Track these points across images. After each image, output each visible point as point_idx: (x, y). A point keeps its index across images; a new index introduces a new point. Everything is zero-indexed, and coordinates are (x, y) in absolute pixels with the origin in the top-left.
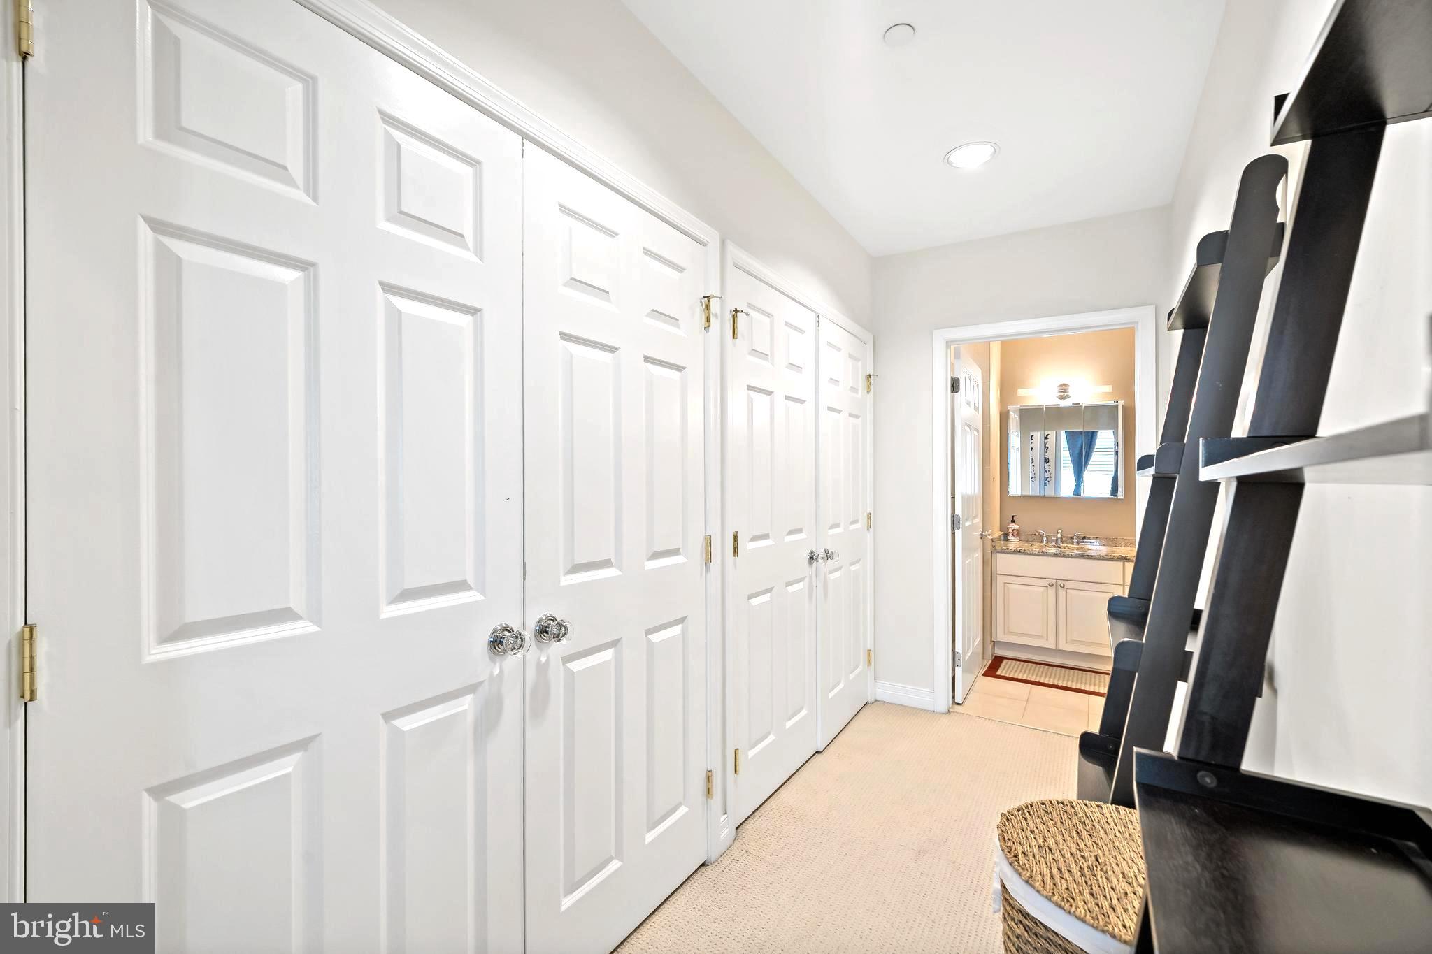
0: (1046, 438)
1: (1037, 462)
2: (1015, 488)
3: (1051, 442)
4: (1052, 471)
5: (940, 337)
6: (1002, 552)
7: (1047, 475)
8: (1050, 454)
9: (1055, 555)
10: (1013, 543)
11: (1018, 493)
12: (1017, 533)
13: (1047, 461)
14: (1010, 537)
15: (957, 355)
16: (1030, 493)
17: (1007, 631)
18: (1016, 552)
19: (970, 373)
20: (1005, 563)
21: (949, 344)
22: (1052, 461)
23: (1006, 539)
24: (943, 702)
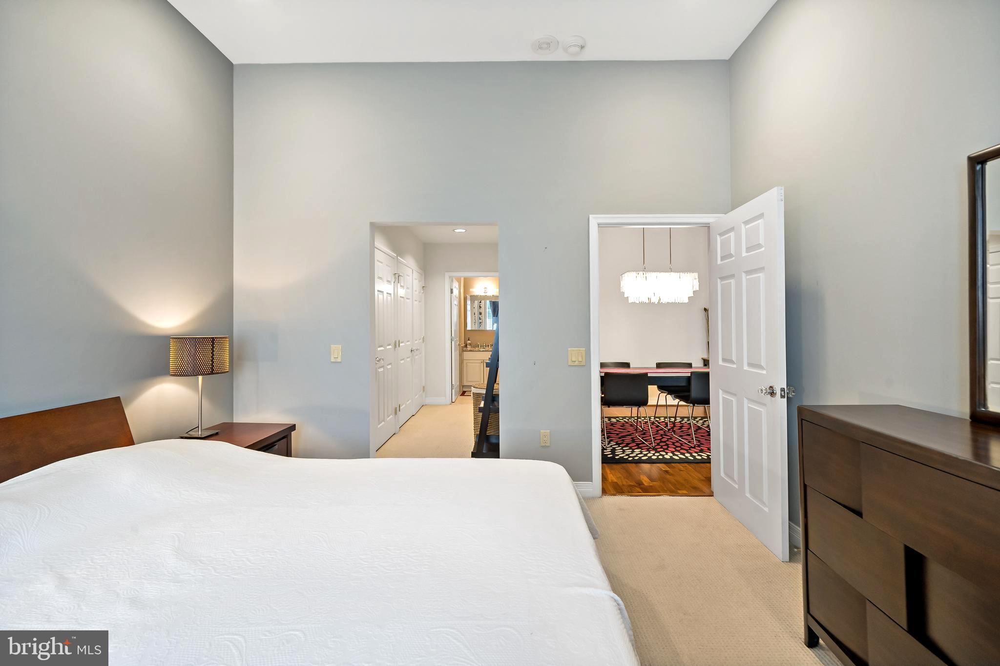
0: (480, 302)
1: (476, 314)
2: (469, 328)
3: (482, 305)
4: (483, 318)
5: (447, 275)
6: (466, 351)
7: (480, 321)
8: (482, 310)
9: (483, 351)
10: (469, 348)
11: (470, 329)
12: (470, 344)
13: (480, 314)
14: (468, 346)
15: (452, 281)
16: (474, 329)
17: (467, 381)
18: (470, 351)
19: (456, 285)
20: (467, 355)
21: (450, 277)
22: (483, 314)
23: (466, 347)
24: (449, 401)
